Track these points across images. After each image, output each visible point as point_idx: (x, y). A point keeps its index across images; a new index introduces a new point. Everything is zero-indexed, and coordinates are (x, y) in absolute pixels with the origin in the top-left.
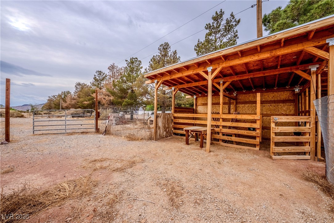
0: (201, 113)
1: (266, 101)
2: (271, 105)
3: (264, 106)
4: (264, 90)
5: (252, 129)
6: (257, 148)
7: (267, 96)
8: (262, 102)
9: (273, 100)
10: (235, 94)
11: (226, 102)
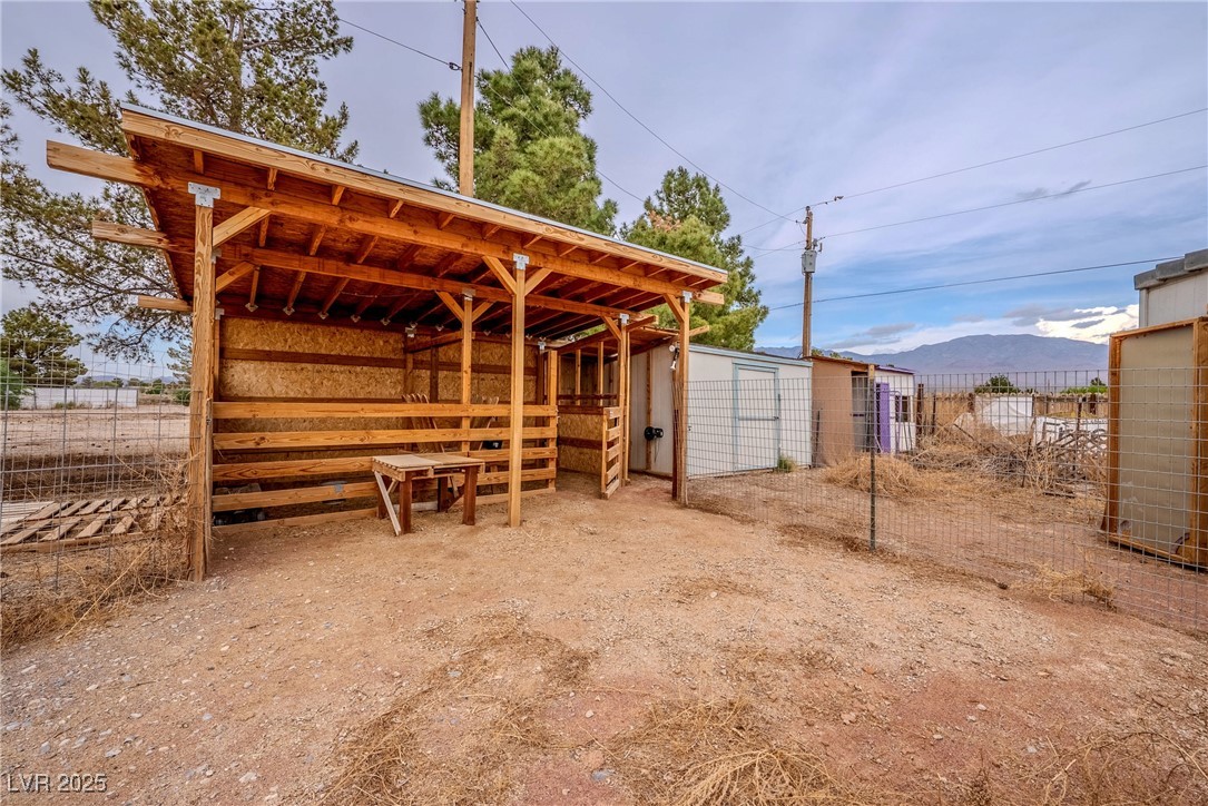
0: (250, 399)
1: (489, 366)
2: (496, 378)
3: (483, 379)
4: (487, 334)
5: (496, 445)
6: (552, 488)
7: (488, 354)
8: (476, 368)
9: (500, 364)
10: (411, 332)
11: (375, 356)
